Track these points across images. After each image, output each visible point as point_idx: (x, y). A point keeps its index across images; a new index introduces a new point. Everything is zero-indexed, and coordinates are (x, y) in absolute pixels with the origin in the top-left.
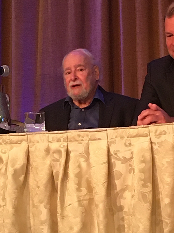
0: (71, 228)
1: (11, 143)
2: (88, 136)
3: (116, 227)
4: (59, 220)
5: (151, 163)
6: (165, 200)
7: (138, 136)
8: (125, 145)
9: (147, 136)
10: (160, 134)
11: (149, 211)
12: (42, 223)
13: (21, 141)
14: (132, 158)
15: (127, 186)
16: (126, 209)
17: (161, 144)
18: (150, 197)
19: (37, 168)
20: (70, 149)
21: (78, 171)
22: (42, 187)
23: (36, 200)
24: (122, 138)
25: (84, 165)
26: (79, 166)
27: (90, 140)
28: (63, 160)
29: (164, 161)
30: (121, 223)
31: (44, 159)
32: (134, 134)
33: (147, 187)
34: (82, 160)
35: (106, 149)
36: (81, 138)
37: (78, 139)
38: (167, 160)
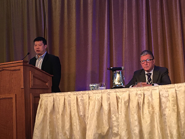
0: (147, 122)
1: (123, 92)
2: (151, 88)
3: (163, 122)
4: (142, 119)
5: (176, 98)
6: (182, 112)
7: (171, 88)
8: (166, 91)
9: (174, 88)
10: (179, 87)
11: (176, 116)
12: (135, 120)
13: (127, 91)
14: (169, 96)
15: (167, 106)
16: (166, 115)
17: (179, 91)
18: (176, 110)
19: (133, 101)
20: (145, 93)
21: (148, 101)
22: (135, 107)
23: (133, 112)
24: (164, 89)
25: (150, 99)
26: (149, 100)
27: (152, 90)
28: (142, 98)
29: (181, 97)
30: (165, 120)
31: (135, 97)
32: (169, 87)
33: (175, 107)
34: (149, 97)
35: (159, 93)
36: (149, 89)
37: (147, 89)
38: (182, 96)
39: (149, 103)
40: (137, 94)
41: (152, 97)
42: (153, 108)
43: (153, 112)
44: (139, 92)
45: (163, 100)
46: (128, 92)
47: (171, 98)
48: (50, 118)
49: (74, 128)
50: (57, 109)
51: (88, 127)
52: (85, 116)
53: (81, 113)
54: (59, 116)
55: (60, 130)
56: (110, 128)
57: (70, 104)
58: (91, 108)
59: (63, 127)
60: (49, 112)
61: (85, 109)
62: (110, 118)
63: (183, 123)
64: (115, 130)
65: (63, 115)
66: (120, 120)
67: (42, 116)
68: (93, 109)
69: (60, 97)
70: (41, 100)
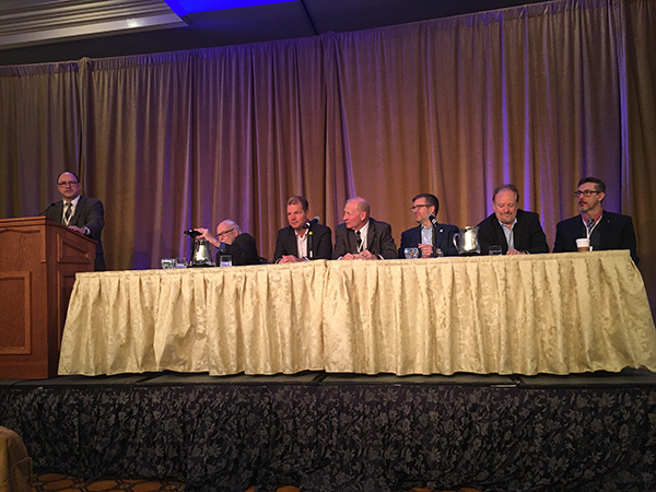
0: (248, 317)
1: (214, 272)
2: (257, 268)
3: (271, 317)
4: (241, 313)
5: (291, 283)
6: (298, 302)
8: (277, 273)
9: (288, 268)
10: (296, 268)
11: (290, 308)
12: (232, 315)
14: (281, 280)
15: (278, 295)
16: (277, 307)
17: (296, 273)
18: (290, 300)
19: (228, 286)
20: (247, 275)
21: (251, 287)
22: (231, 296)
23: (228, 303)
24: (275, 269)
25: (254, 284)
26: (252, 285)
27: (258, 270)
28: (243, 282)
31: (233, 280)
34: (253, 281)
35: (267, 275)
36: (253, 270)
37: (251, 270)
39: (252, 289)
40: (235, 276)
41: (256, 281)
42: (258, 297)
43: (258, 303)
44: (238, 274)
45: (273, 285)
46: (221, 274)
47: (283, 283)
48: (93, 312)
49: (134, 326)
50: (105, 298)
51: (157, 326)
52: (152, 308)
53: (147, 304)
54: (109, 309)
55: (110, 331)
56: (193, 326)
57: (128, 290)
58: (163, 296)
59: (116, 325)
60: (91, 302)
61: (152, 297)
62: (192, 311)
63: (298, 318)
64: (201, 329)
65: (115, 307)
66: (208, 315)
67: (80, 308)
68: (167, 298)
69: (111, 278)
70: (76, 282)
